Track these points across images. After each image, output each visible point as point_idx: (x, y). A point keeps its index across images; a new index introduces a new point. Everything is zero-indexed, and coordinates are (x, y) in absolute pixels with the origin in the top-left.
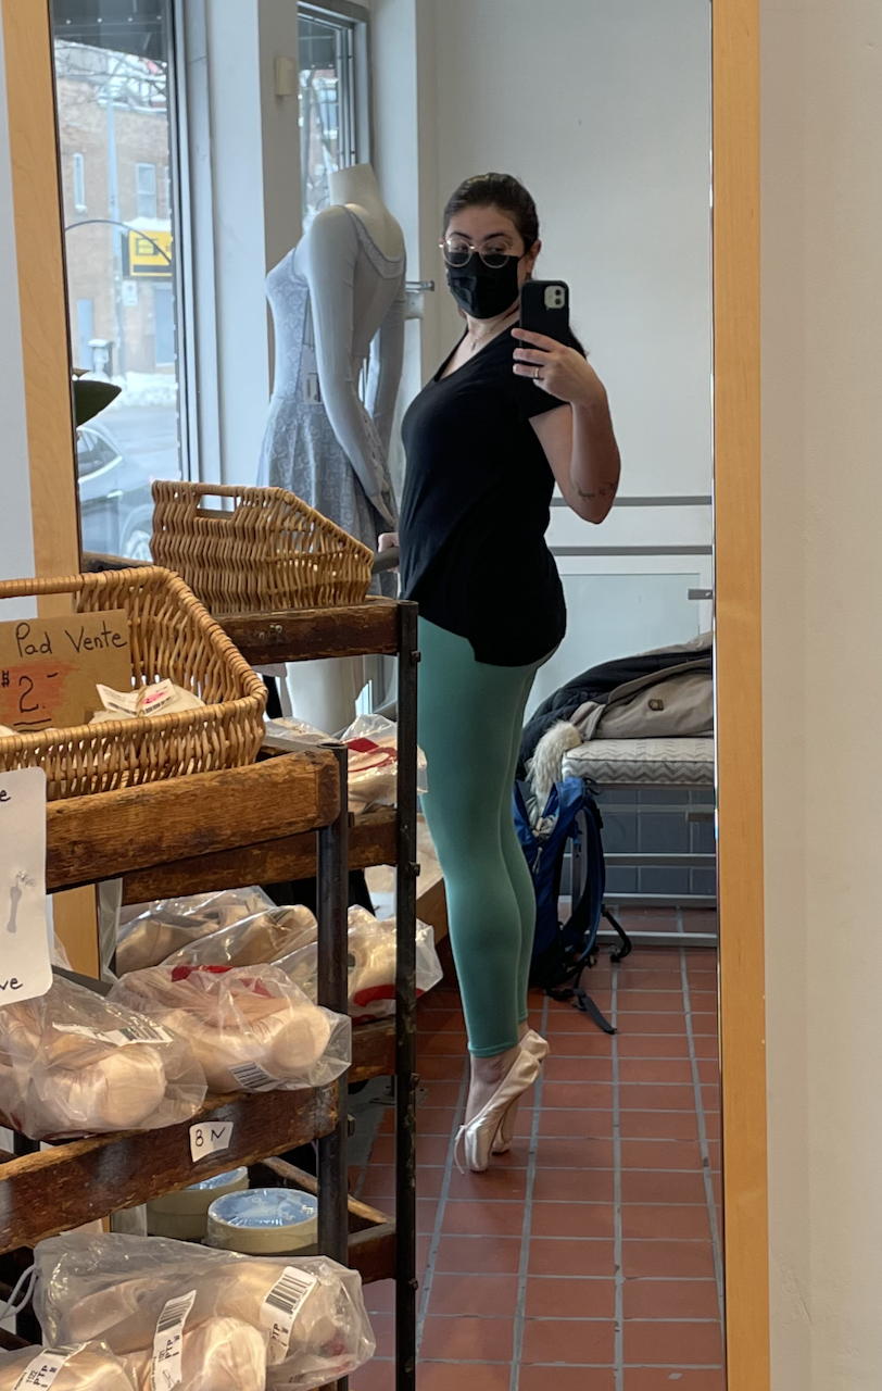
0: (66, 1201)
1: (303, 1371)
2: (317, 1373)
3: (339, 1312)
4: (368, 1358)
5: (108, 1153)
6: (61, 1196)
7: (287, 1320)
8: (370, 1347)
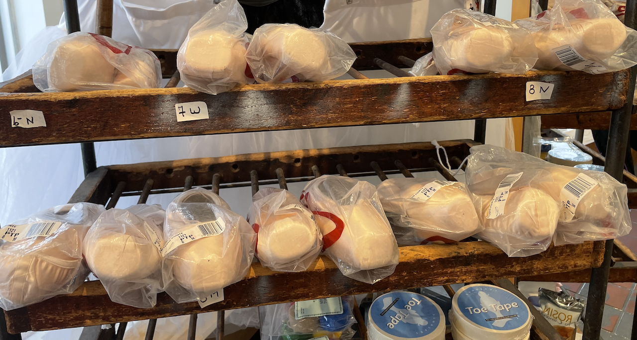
0: (444, 104)
1: (582, 230)
2: (591, 233)
3: (611, 204)
4: (625, 234)
5: (473, 84)
6: (441, 100)
7: (575, 200)
8: (628, 228)
